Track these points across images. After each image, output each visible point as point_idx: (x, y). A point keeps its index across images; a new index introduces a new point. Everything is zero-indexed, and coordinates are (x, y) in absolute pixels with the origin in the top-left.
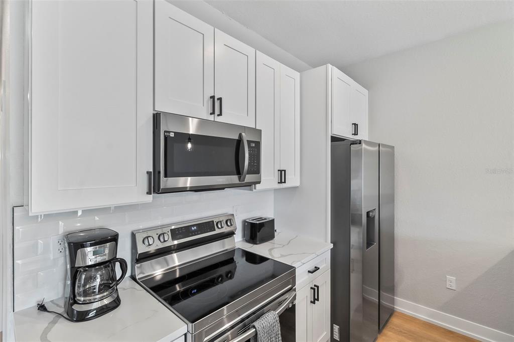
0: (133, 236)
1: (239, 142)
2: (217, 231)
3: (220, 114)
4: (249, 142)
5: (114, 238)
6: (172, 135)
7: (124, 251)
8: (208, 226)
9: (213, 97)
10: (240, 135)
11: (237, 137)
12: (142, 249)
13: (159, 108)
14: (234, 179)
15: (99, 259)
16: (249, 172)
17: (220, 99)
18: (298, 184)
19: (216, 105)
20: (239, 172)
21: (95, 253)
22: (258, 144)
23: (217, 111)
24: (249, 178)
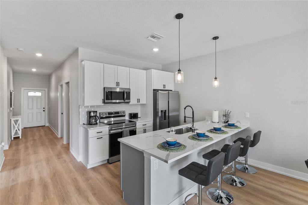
0: (100, 113)
1: (124, 92)
2: (120, 114)
3: (119, 86)
4: (126, 92)
5: (96, 112)
6: (107, 92)
7: (98, 115)
8: (118, 113)
9: (117, 82)
10: (124, 91)
11: (123, 91)
12: (101, 116)
13: (105, 86)
14: (122, 101)
15: (94, 115)
16: (126, 99)
17: (119, 82)
18: (145, 103)
19: (118, 84)
20: (124, 99)
21: (93, 114)
22: (129, 92)
23: (118, 85)
24: (126, 101)
